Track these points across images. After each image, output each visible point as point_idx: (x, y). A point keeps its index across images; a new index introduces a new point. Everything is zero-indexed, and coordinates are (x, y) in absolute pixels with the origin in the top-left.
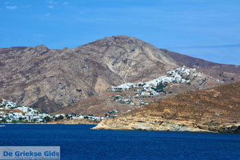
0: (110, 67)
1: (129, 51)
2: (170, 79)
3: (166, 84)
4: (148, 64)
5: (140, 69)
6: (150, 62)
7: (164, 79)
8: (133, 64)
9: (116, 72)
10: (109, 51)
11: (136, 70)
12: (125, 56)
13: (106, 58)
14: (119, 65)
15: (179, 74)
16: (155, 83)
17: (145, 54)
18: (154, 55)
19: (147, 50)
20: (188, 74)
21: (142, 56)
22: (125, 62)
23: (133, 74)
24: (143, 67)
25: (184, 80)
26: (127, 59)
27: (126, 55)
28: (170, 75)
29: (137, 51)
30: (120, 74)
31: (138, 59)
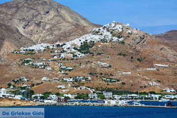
0: (21, 30)
1: (42, 13)
2: (96, 38)
3: (93, 43)
4: (65, 27)
5: (56, 32)
6: (67, 24)
7: (89, 38)
8: (48, 27)
9: (28, 36)
10: (19, 12)
11: (52, 34)
12: (39, 19)
13: (16, 21)
14: (31, 28)
15: (108, 30)
16: (78, 42)
17: (61, 16)
18: (72, 18)
19: (63, 12)
20: (121, 30)
21: (58, 18)
22: (38, 25)
23: (47, 38)
24: (60, 30)
25: (115, 39)
26: (40, 22)
27: (39, 17)
28: (97, 32)
29: (52, 14)
30: (32, 38)
31: (53, 22)
